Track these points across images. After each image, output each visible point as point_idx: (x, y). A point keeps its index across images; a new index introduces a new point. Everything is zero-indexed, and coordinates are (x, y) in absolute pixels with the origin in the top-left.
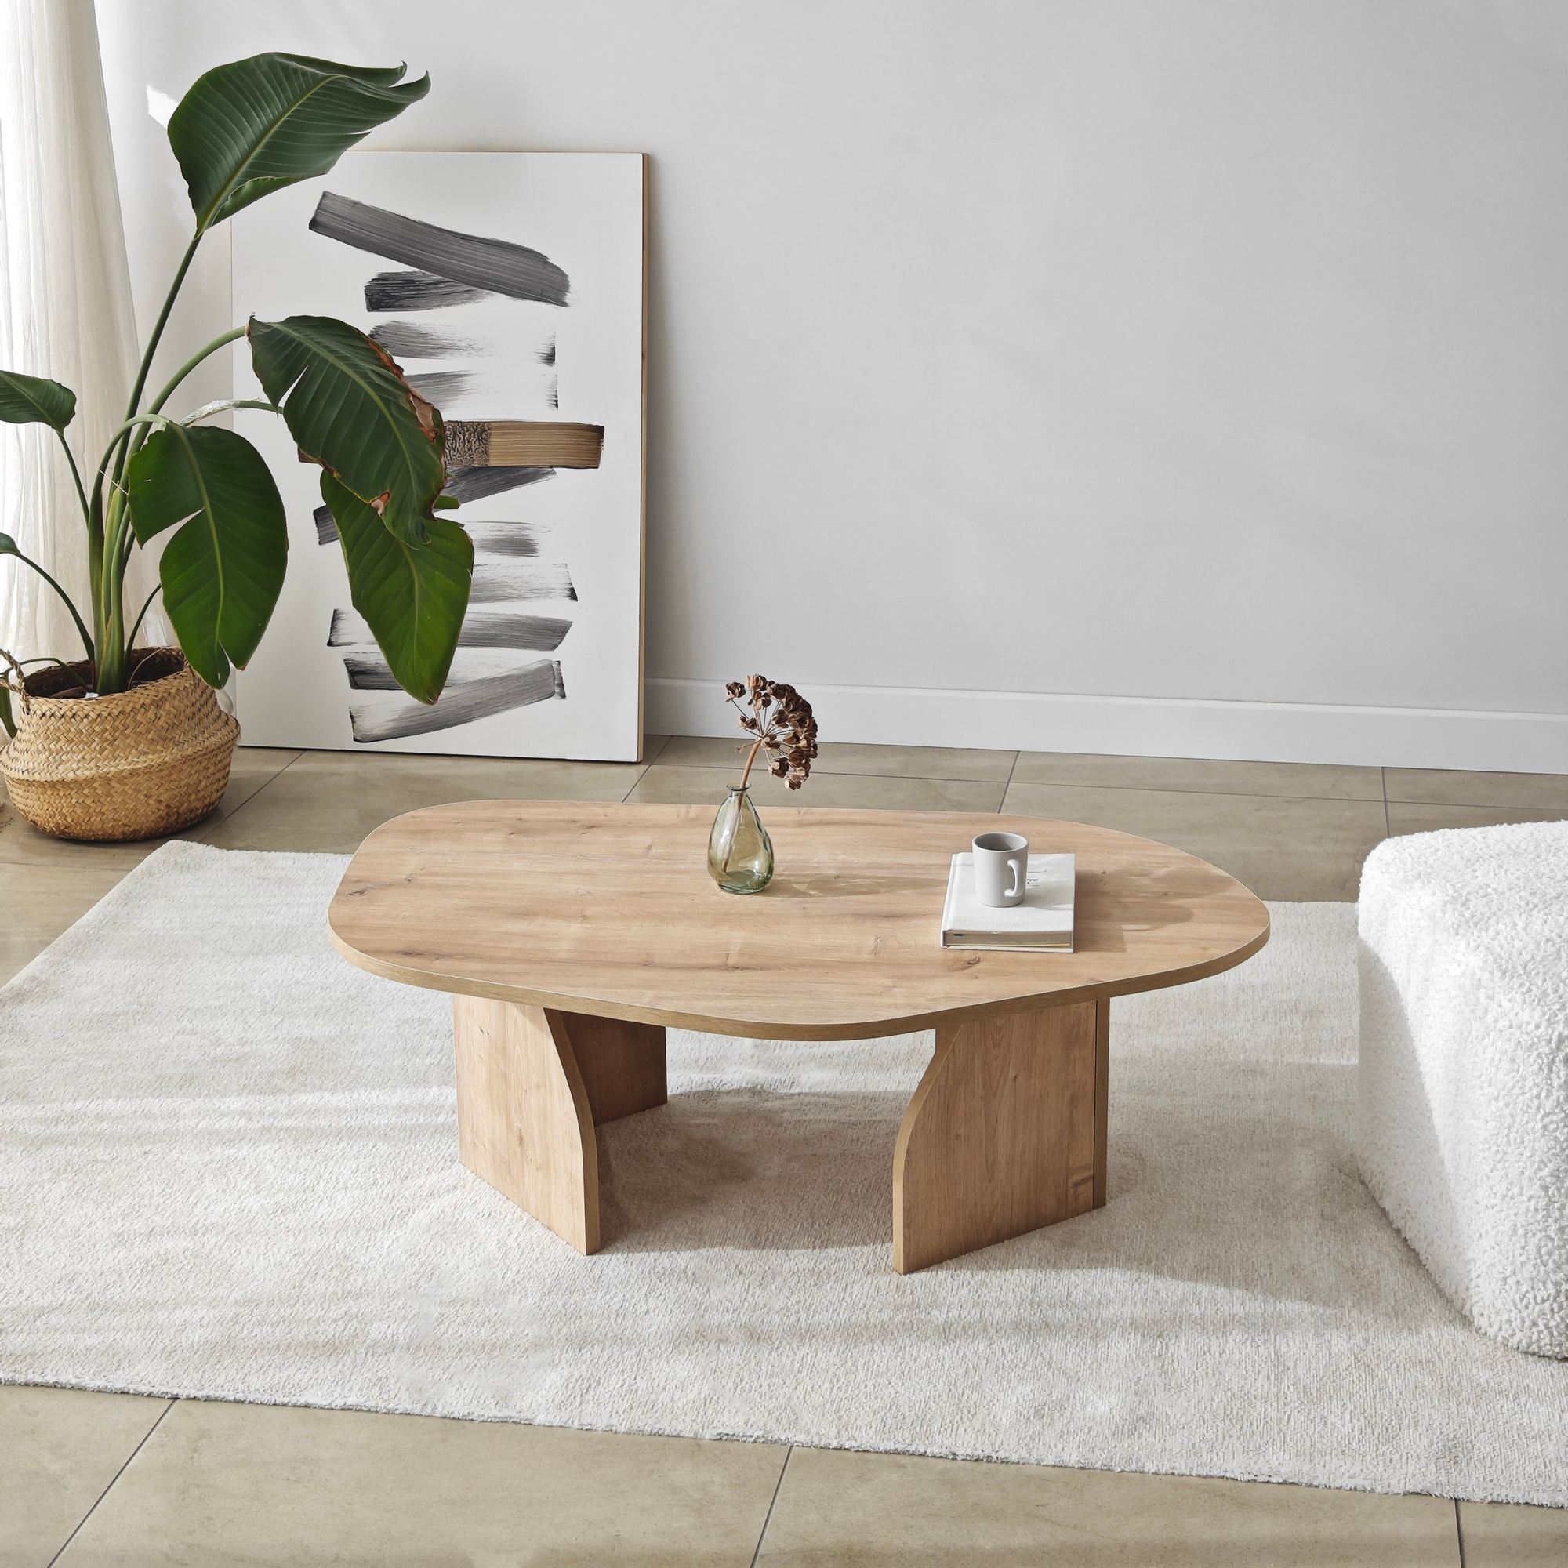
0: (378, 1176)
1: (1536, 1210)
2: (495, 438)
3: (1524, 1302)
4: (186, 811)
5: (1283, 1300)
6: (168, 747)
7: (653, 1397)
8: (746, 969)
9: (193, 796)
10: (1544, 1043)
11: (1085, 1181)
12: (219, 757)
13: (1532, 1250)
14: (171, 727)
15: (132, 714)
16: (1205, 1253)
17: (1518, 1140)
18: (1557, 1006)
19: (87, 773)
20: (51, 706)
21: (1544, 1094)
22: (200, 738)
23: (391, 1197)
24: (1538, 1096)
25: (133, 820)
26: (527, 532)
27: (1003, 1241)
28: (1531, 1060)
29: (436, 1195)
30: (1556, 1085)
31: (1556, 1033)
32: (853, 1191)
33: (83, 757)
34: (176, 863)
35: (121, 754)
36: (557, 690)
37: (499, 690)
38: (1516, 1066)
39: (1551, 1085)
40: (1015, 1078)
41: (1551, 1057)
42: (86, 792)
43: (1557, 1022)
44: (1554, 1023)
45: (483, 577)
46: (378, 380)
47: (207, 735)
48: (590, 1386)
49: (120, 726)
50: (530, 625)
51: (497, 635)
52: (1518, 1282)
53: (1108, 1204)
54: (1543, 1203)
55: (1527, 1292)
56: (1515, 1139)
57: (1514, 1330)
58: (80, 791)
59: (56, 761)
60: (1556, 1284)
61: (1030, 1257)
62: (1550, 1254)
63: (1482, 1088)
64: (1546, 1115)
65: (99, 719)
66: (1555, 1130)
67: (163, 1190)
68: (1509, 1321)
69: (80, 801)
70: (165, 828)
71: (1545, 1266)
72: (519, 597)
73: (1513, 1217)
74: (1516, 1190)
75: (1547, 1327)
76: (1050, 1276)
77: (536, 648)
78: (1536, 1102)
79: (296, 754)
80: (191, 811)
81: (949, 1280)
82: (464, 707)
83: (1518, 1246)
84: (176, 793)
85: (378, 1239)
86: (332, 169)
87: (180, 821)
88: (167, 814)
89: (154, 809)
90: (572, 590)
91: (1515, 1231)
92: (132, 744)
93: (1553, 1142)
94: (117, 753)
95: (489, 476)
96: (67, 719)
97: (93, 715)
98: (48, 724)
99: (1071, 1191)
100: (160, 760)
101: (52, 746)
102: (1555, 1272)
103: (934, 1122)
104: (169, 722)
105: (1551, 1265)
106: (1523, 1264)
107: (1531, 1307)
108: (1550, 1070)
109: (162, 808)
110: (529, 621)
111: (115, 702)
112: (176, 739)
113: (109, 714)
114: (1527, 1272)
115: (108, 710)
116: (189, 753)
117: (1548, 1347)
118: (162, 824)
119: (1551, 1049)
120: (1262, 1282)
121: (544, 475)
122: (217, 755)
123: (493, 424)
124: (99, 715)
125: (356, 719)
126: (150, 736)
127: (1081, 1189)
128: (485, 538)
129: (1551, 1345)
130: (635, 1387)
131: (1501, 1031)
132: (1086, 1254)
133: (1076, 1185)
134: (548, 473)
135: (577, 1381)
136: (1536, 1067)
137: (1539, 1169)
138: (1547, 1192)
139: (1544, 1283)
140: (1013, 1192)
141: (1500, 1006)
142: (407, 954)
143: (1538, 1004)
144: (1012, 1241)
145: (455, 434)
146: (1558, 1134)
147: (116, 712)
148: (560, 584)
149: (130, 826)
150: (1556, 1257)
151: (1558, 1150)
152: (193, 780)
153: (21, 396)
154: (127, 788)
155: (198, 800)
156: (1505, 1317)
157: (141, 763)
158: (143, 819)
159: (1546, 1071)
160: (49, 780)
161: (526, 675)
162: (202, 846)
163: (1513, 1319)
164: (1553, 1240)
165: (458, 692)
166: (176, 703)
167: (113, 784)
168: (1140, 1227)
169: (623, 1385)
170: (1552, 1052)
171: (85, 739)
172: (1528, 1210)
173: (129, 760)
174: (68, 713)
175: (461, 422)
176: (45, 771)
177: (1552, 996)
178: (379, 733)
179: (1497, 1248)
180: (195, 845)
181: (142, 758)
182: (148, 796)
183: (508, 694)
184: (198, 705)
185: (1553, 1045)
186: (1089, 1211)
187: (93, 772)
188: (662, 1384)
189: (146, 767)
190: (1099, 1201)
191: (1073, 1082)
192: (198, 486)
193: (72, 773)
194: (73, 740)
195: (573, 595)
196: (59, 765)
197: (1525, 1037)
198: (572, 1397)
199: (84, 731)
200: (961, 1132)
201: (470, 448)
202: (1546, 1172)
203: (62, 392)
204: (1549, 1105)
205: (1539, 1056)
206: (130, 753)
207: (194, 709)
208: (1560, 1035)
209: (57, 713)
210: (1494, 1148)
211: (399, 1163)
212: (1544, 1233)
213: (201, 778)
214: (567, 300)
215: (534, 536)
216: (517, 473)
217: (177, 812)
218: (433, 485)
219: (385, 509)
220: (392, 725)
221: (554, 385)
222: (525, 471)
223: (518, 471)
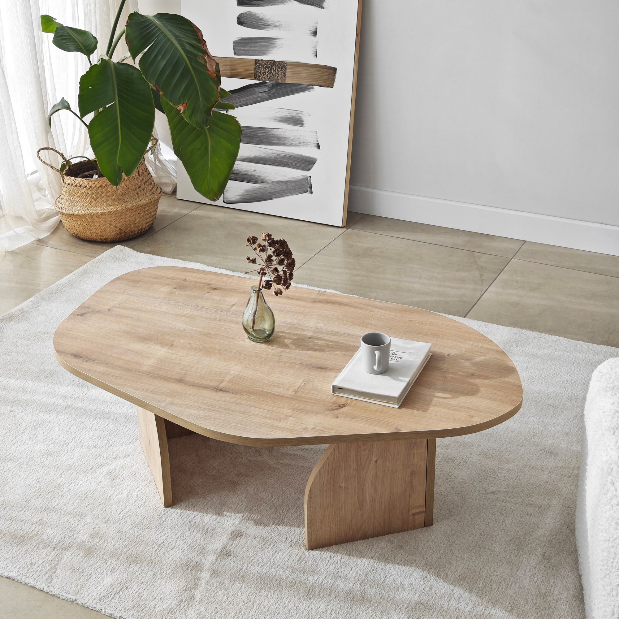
2: (289, 70)
4: (129, 232)
6: (121, 203)
7: (147, 602)
8: (226, 391)
9: (133, 226)
11: (420, 513)
12: (147, 208)
14: (123, 194)
15: (106, 187)
20: (72, 180)
22: (137, 200)
25: (104, 234)
26: (300, 115)
27: (368, 538)
33: (83, 205)
34: (115, 257)
35: (99, 205)
36: (309, 190)
37: (285, 187)
40: (376, 461)
42: (83, 220)
45: (280, 134)
46: (188, 48)
47: (141, 199)
48: (122, 589)
49: (100, 192)
50: (299, 158)
51: (285, 162)
53: (434, 526)
58: (81, 220)
59: (72, 205)
61: (376, 552)
65: (91, 188)
69: (81, 224)
70: (120, 239)
72: (295, 145)
76: (381, 566)
77: (301, 169)
79: (200, 205)
80: (132, 232)
81: (328, 558)
82: (269, 193)
84: (124, 224)
87: (126, 236)
88: (120, 233)
89: (113, 230)
90: (318, 144)
92: (105, 201)
94: (97, 204)
95: (285, 87)
96: (78, 187)
97: (88, 187)
98: (70, 188)
99: (411, 518)
100: (115, 209)
101: (71, 198)
103: (326, 479)
104: (123, 192)
109: (117, 230)
110: (299, 157)
111: (98, 182)
112: (125, 200)
113: (95, 187)
115: (95, 185)
116: (129, 207)
118: (117, 237)
121: (309, 89)
122: (145, 208)
123: (288, 63)
126: (113, 198)
127: (417, 517)
128: (282, 116)
130: (141, 595)
132: (406, 556)
133: (414, 514)
134: (311, 88)
135: (118, 584)
140: (375, 516)
142: (76, 356)
144: (373, 539)
145: (272, 66)
147: (98, 186)
148: (313, 140)
149: (103, 237)
152: (132, 219)
153: (74, 39)
154: (101, 220)
155: (135, 227)
157: (107, 209)
158: (109, 234)
160: (68, 213)
161: (296, 181)
162: (130, 250)
165: (267, 186)
167: (95, 218)
168: (442, 544)
169: (137, 592)
171: (84, 197)
173: (102, 208)
174: (78, 185)
175: (274, 61)
176: (68, 209)
178: (234, 200)
180: (127, 248)
181: (108, 207)
182: (110, 224)
183: (288, 189)
184: (139, 184)
186: (422, 527)
187: (86, 212)
188: (155, 595)
189: (109, 212)
190: (428, 523)
191: (413, 465)
192: (114, 91)
193: (77, 211)
194: (79, 197)
195: (318, 147)
196: (73, 207)
198: (110, 594)
199: (84, 193)
200: (343, 485)
201: (278, 74)
203: (92, 38)
206: (103, 205)
207: (137, 186)
209: (74, 184)
213: (136, 218)
214: (324, 6)
215: (304, 117)
216: (297, 87)
217: (125, 232)
218: (213, 99)
219: (184, 111)
220: (239, 197)
221: (316, 46)
222: (301, 86)
223: (298, 86)
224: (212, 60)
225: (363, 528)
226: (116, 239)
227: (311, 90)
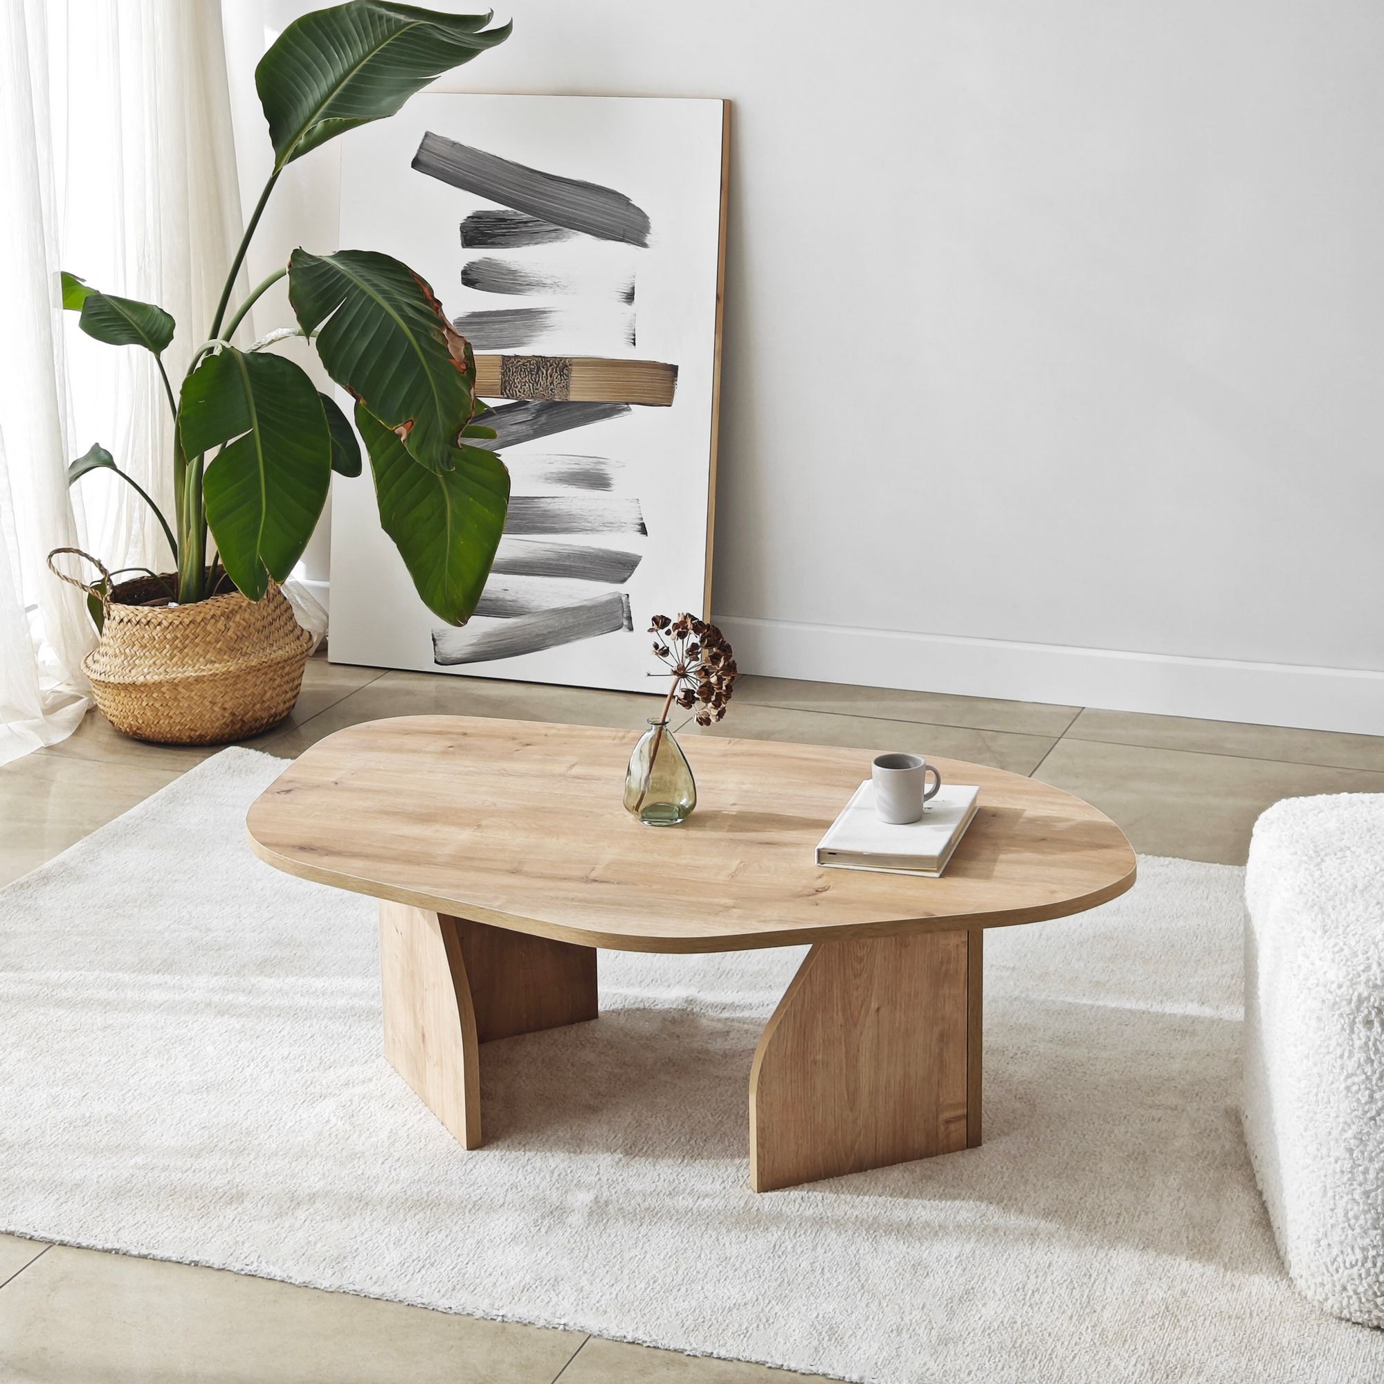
0: (305, 1065)
1: (1342, 1172)
2: (575, 374)
3: (1335, 1266)
4: (251, 719)
5: (1118, 1248)
6: (235, 657)
8: (604, 882)
9: (258, 706)
10: (1344, 1003)
11: (958, 1119)
12: (287, 669)
13: (1340, 1212)
14: (240, 639)
15: (203, 624)
16: (1060, 1197)
17: (1326, 1100)
18: (1362, 967)
19: (156, 678)
20: (128, 612)
21: (1346, 1054)
22: (268, 651)
23: (309, 1083)
24: (1341, 1057)
25: (198, 725)
26: (603, 467)
27: (866, 1170)
28: (1335, 1019)
29: (351, 1085)
30: (1356, 1046)
31: (1356, 994)
32: (741, 1112)
33: (154, 663)
34: (229, 768)
35: (190, 662)
36: (627, 622)
37: (571, 620)
38: (1323, 1025)
39: (1353, 1045)
40: (878, 1010)
41: (1352, 1017)
42: (155, 695)
43: (1359, 983)
44: (1356, 984)
46: (411, 314)
47: (275, 648)
49: (190, 635)
50: (603, 557)
51: (572, 567)
52: (1329, 1245)
53: (984, 1145)
54: (1347, 1165)
55: (1337, 1255)
56: (1323, 1099)
57: (1327, 1295)
58: (149, 696)
59: (130, 665)
60: (1364, 1249)
61: (884, 1187)
62: (1356, 1218)
63: (1295, 1046)
64: (1348, 1076)
65: (171, 627)
66: (1357, 1092)
67: (109, 1061)
68: (1322, 1285)
69: (150, 704)
70: (230, 735)
71: (1353, 1230)
72: (592, 530)
73: (1323, 1178)
74: (1324, 1151)
75: (1356, 1292)
77: (607, 580)
78: (1339, 1062)
79: (379, 673)
80: (256, 720)
81: (799, 1200)
82: (539, 635)
83: (1328, 1207)
84: (241, 701)
85: (284, 1119)
86: (399, 112)
87: (245, 729)
88: (232, 721)
89: (219, 716)
90: (643, 525)
91: (1325, 1192)
92: (201, 652)
93: (1355, 1104)
94: (186, 660)
95: (568, 410)
96: (142, 625)
97: (165, 623)
98: (125, 630)
99: (942, 1128)
100: (225, 669)
101: (127, 651)
102: (1362, 1237)
104: (239, 633)
105: (1358, 1230)
106: (1332, 1226)
107: (1341, 1271)
108: (1352, 1031)
109: (227, 715)
110: (602, 554)
111: (187, 611)
112: (244, 650)
113: (181, 623)
114: (1336, 1236)
115: (180, 619)
116: (253, 664)
117: (1358, 1314)
118: (226, 731)
119: (1352, 1009)
120: (1104, 1229)
121: (621, 411)
122: (283, 668)
123: (574, 360)
124: (171, 624)
125: (437, 642)
126: (218, 646)
127: (952, 1127)
128: (563, 471)
129: (1361, 1311)
131: (1309, 989)
132: (942, 1189)
133: (948, 1122)
134: (625, 409)
136: (1339, 1026)
137: (1344, 1130)
138: (1352, 1154)
139: (1353, 1248)
140: (877, 1122)
141: (1313, 964)
143: (1345, 965)
144: (875, 1171)
145: (539, 369)
146: (1359, 1096)
147: (187, 621)
148: (631, 517)
149: (196, 731)
150: (1362, 1221)
151: (1359, 1113)
152: (258, 690)
153: (125, 320)
154: (193, 694)
155: (262, 709)
156: (1319, 1280)
157: (206, 670)
158: (208, 724)
159: (1348, 1031)
160: (122, 682)
161: (597, 606)
162: (259, 753)
163: (1325, 1283)
164: (1358, 1204)
166: (247, 615)
167: (180, 689)
168: (1005, 1168)
170: (1352, 1013)
171: (157, 646)
172: (1335, 1173)
173: (196, 668)
174: (143, 620)
175: (544, 357)
176: (119, 674)
177: (1361, 956)
178: (458, 657)
179: (1311, 1209)
180: (252, 751)
181: (209, 666)
182: (213, 703)
183: (579, 624)
184: (270, 619)
185: (1353, 1005)
186: (963, 1149)
187: (161, 677)
189: (211, 675)
190: (973, 1140)
191: (943, 1019)
192: (249, 409)
193: (142, 677)
194: (146, 646)
195: (643, 530)
196: (132, 669)
197: (1329, 996)
199: (156, 637)
200: (819, 1057)
201: (551, 383)
202: (1349, 1134)
203: (164, 317)
204: (1351, 1065)
205: (1341, 1015)
206: (198, 661)
207: (265, 622)
208: (1360, 995)
209: (133, 619)
210: (1306, 1107)
211: (327, 1055)
212: (1350, 1196)
213: (267, 688)
214: (647, 242)
215: (609, 470)
216: (595, 409)
217: (241, 719)
218: (461, 415)
219: (409, 436)
220: (470, 649)
221: (632, 325)
222: (602, 407)
223: (596, 406)
224: (457, 339)
225: (856, 1147)
226: (223, 735)
227: (625, 413)
